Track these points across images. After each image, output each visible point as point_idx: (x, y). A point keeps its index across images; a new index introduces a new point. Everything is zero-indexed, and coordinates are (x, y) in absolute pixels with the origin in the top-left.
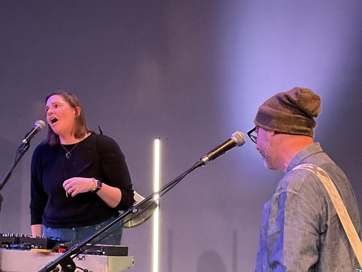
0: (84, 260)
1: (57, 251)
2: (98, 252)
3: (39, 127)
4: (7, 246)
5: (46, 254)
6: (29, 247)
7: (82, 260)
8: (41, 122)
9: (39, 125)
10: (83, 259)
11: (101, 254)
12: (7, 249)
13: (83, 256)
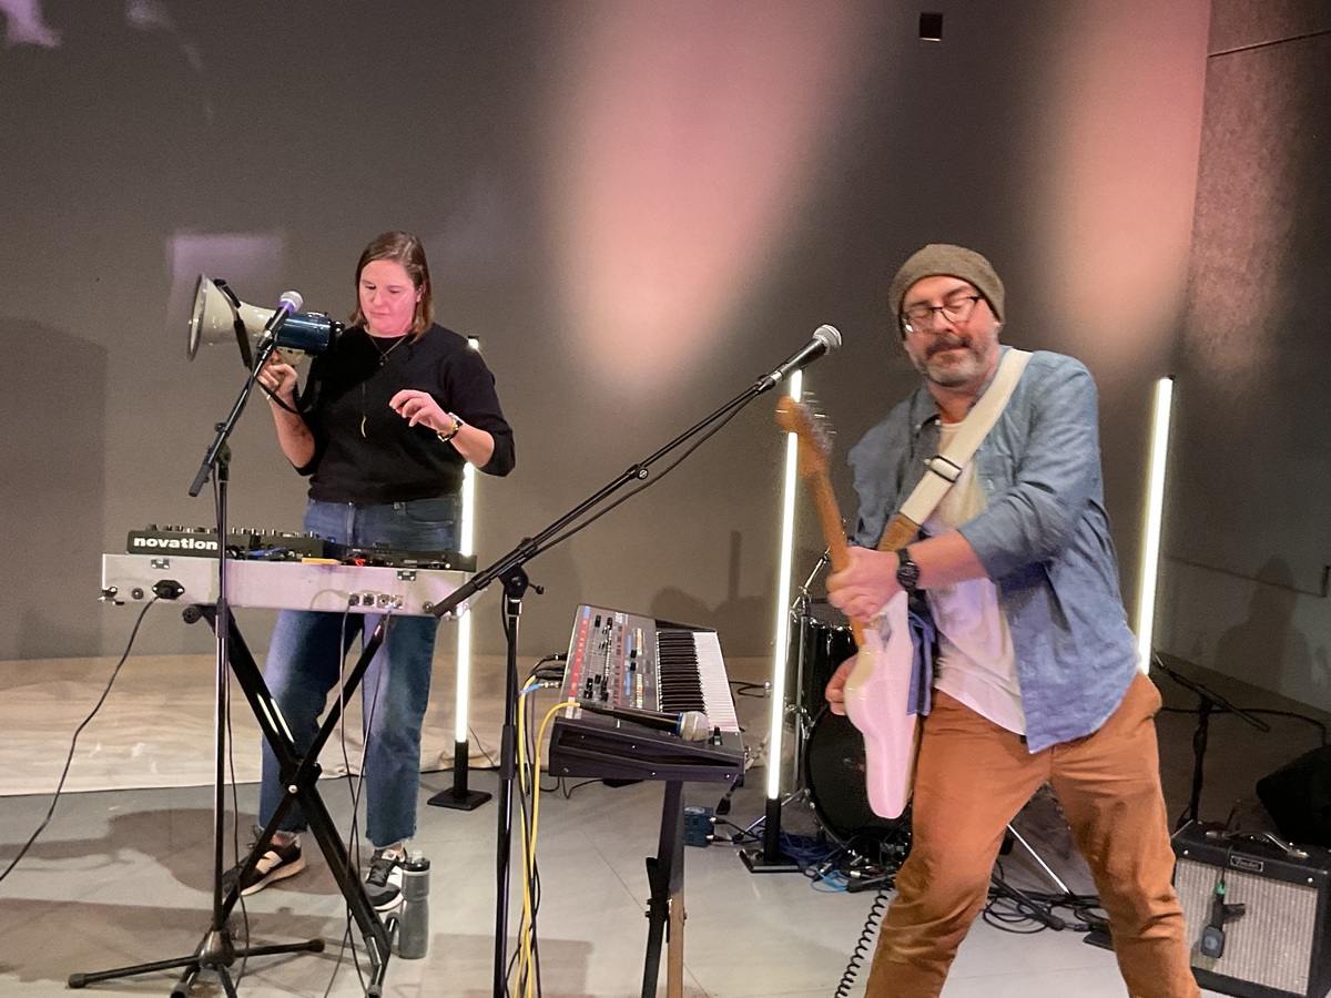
1: (351, 563)
2: (436, 565)
3: (291, 306)
4: (234, 553)
5: (331, 568)
6: (282, 556)
8: (293, 293)
9: (290, 301)
11: (443, 568)
12: (236, 558)
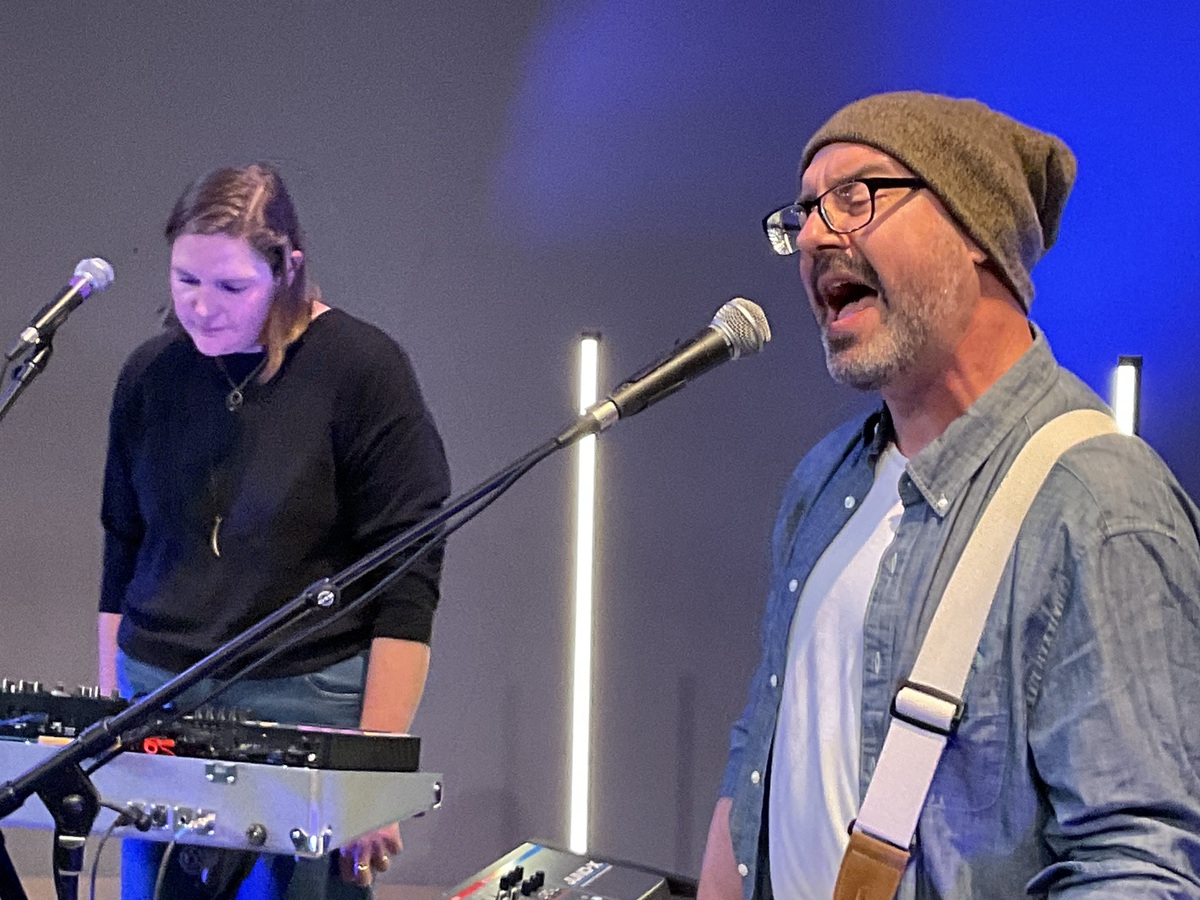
0: (233, 783)
1: (140, 749)
7: (226, 781)
10: (231, 779)
11: (301, 762)
13: (229, 769)
